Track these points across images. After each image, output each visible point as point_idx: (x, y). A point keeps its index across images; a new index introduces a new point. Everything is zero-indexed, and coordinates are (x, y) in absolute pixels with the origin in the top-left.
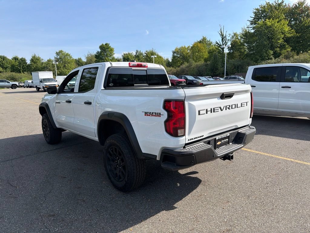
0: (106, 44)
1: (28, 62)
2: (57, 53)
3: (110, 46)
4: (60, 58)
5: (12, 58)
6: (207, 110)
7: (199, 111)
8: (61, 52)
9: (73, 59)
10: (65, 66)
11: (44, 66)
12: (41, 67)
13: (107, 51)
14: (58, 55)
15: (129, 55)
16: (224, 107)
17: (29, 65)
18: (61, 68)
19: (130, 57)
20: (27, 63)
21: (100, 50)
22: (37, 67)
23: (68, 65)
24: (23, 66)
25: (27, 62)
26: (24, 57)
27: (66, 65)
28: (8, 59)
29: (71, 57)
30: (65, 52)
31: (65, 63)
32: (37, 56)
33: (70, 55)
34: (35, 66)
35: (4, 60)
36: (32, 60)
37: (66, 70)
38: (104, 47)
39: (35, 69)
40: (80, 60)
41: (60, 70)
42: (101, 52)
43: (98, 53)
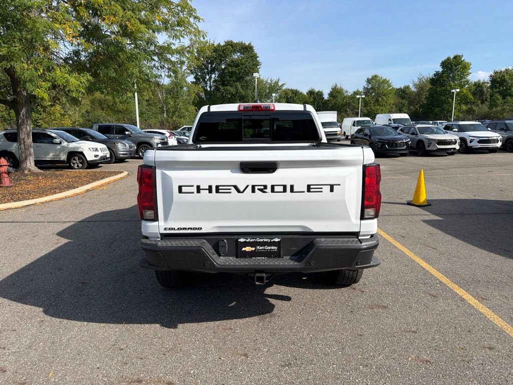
0: (455, 57)
1: (326, 97)
2: (368, 79)
3: (462, 59)
4: (372, 88)
5: (307, 91)
6: (198, 187)
7: (180, 188)
8: (375, 77)
9: (393, 88)
10: (377, 101)
11: (346, 102)
12: (342, 104)
13: (456, 70)
14: (370, 83)
15: (507, 73)
16: (247, 186)
17: (326, 101)
18: (371, 104)
19: (508, 76)
20: (324, 98)
21: (440, 70)
22: (336, 104)
23: (382, 99)
24: (319, 103)
25: (324, 96)
26: (321, 90)
27: (380, 99)
28: (301, 93)
29: (389, 86)
30: (381, 78)
31: (378, 95)
32: (339, 86)
33: (388, 81)
34: (333, 103)
35: (296, 95)
36: (331, 94)
37: (378, 107)
38: (450, 63)
39: (333, 106)
40: (407, 90)
41: (369, 108)
42: (443, 72)
43: (437, 74)
